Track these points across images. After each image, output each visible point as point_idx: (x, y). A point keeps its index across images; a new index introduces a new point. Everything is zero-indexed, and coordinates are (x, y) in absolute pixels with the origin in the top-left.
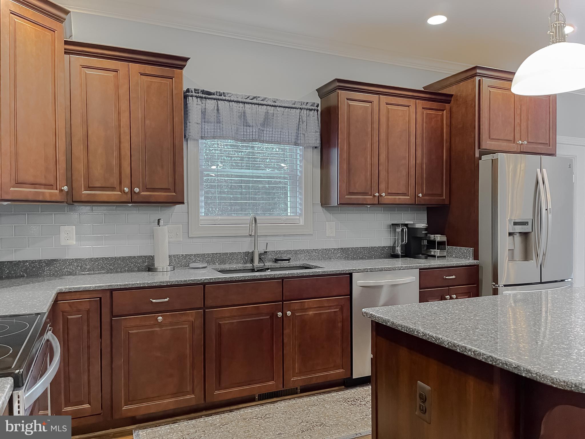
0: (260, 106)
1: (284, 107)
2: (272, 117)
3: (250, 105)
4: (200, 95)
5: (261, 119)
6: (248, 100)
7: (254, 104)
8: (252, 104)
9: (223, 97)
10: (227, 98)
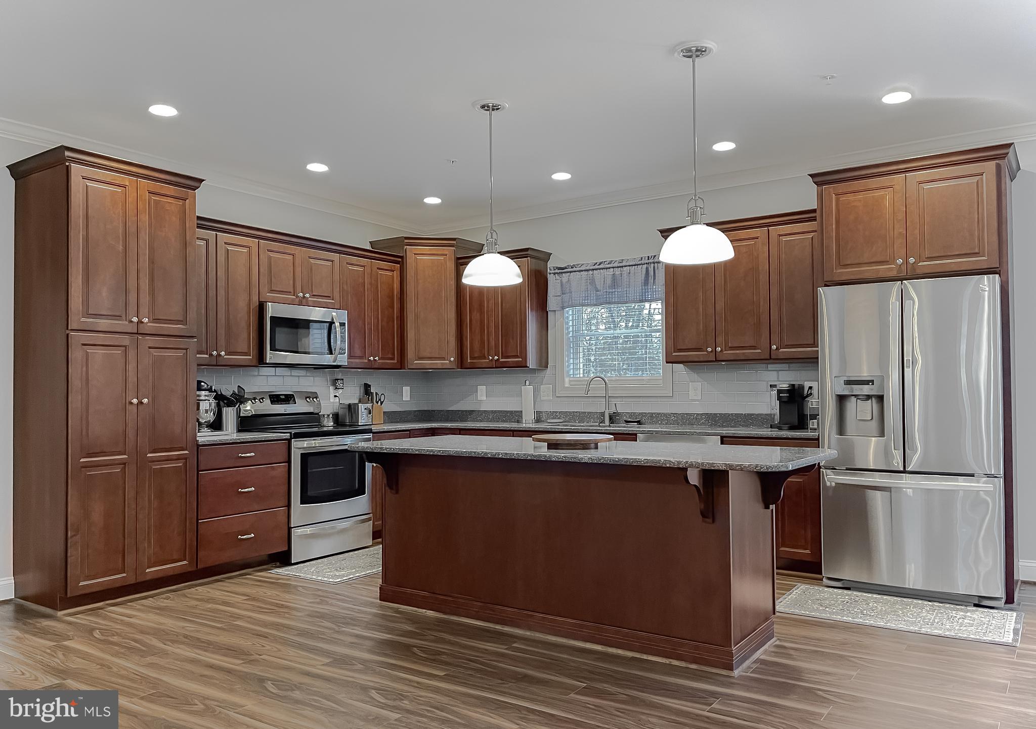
0: (608, 270)
1: (629, 266)
2: (620, 278)
3: (599, 270)
4: (557, 271)
5: (609, 281)
6: (596, 267)
7: (602, 269)
8: (600, 269)
9: (574, 269)
10: (578, 269)
